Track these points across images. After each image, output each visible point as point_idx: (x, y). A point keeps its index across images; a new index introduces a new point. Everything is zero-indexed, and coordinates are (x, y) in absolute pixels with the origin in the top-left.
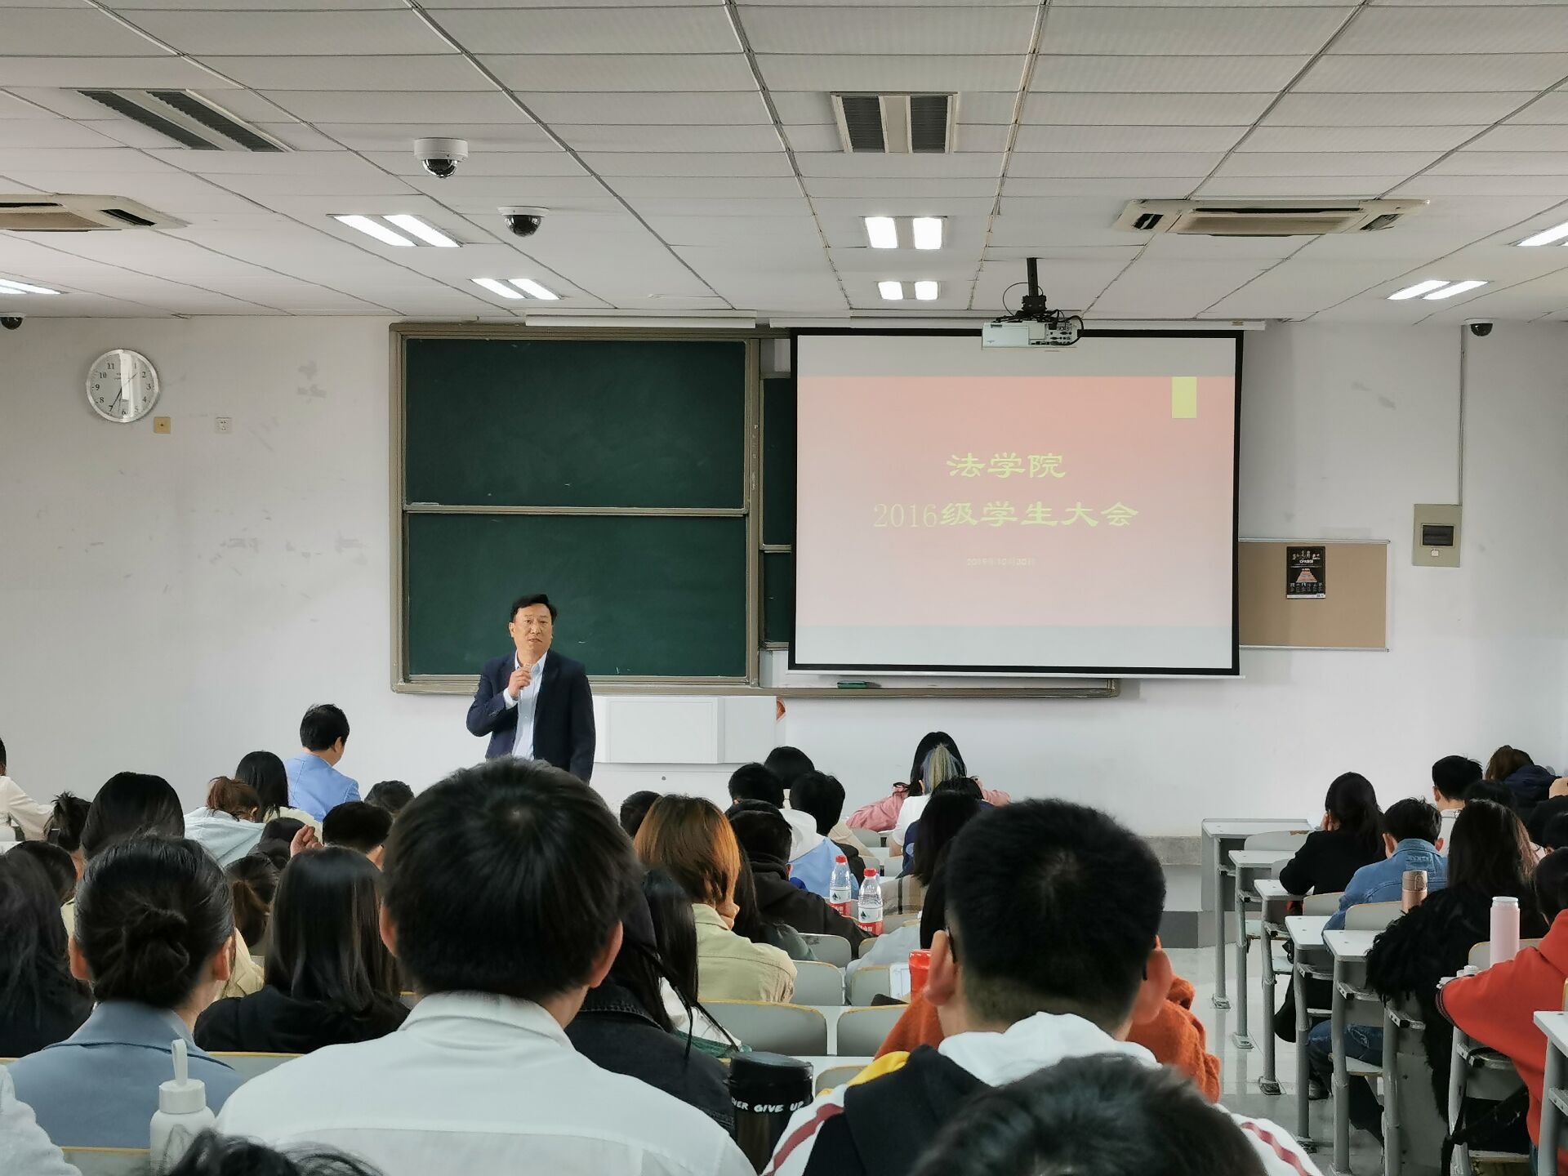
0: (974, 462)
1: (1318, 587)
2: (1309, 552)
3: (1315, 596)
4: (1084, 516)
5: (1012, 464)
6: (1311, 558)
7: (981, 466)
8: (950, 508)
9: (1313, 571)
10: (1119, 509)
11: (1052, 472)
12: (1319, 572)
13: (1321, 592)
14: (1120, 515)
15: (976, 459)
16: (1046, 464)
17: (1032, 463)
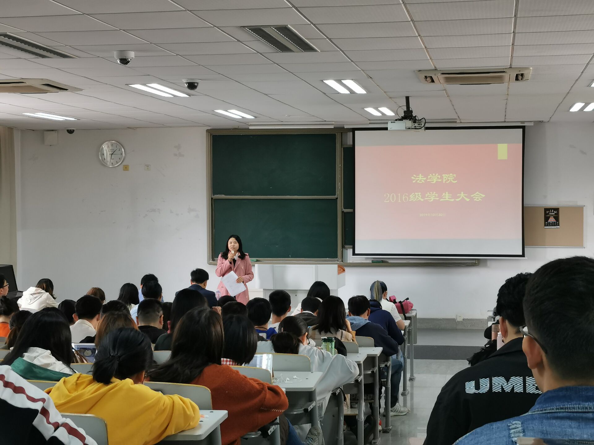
0: (422, 177)
1: (557, 223)
2: (553, 210)
3: (555, 227)
4: (464, 197)
5: (437, 178)
6: (554, 213)
7: (425, 179)
8: (413, 195)
9: (554, 217)
10: (478, 194)
11: (452, 181)
12: (557, 218)
13: (558, 225)
14: (478, 196)
15: (423, 176)
16: (449, 178)
17: (444, 177)
